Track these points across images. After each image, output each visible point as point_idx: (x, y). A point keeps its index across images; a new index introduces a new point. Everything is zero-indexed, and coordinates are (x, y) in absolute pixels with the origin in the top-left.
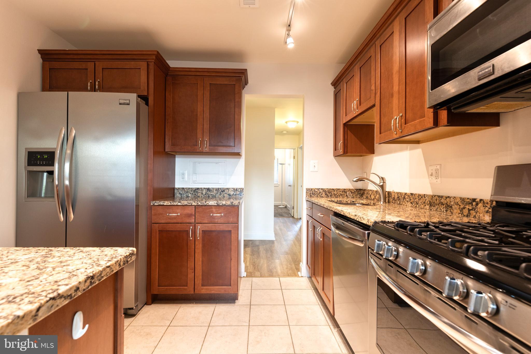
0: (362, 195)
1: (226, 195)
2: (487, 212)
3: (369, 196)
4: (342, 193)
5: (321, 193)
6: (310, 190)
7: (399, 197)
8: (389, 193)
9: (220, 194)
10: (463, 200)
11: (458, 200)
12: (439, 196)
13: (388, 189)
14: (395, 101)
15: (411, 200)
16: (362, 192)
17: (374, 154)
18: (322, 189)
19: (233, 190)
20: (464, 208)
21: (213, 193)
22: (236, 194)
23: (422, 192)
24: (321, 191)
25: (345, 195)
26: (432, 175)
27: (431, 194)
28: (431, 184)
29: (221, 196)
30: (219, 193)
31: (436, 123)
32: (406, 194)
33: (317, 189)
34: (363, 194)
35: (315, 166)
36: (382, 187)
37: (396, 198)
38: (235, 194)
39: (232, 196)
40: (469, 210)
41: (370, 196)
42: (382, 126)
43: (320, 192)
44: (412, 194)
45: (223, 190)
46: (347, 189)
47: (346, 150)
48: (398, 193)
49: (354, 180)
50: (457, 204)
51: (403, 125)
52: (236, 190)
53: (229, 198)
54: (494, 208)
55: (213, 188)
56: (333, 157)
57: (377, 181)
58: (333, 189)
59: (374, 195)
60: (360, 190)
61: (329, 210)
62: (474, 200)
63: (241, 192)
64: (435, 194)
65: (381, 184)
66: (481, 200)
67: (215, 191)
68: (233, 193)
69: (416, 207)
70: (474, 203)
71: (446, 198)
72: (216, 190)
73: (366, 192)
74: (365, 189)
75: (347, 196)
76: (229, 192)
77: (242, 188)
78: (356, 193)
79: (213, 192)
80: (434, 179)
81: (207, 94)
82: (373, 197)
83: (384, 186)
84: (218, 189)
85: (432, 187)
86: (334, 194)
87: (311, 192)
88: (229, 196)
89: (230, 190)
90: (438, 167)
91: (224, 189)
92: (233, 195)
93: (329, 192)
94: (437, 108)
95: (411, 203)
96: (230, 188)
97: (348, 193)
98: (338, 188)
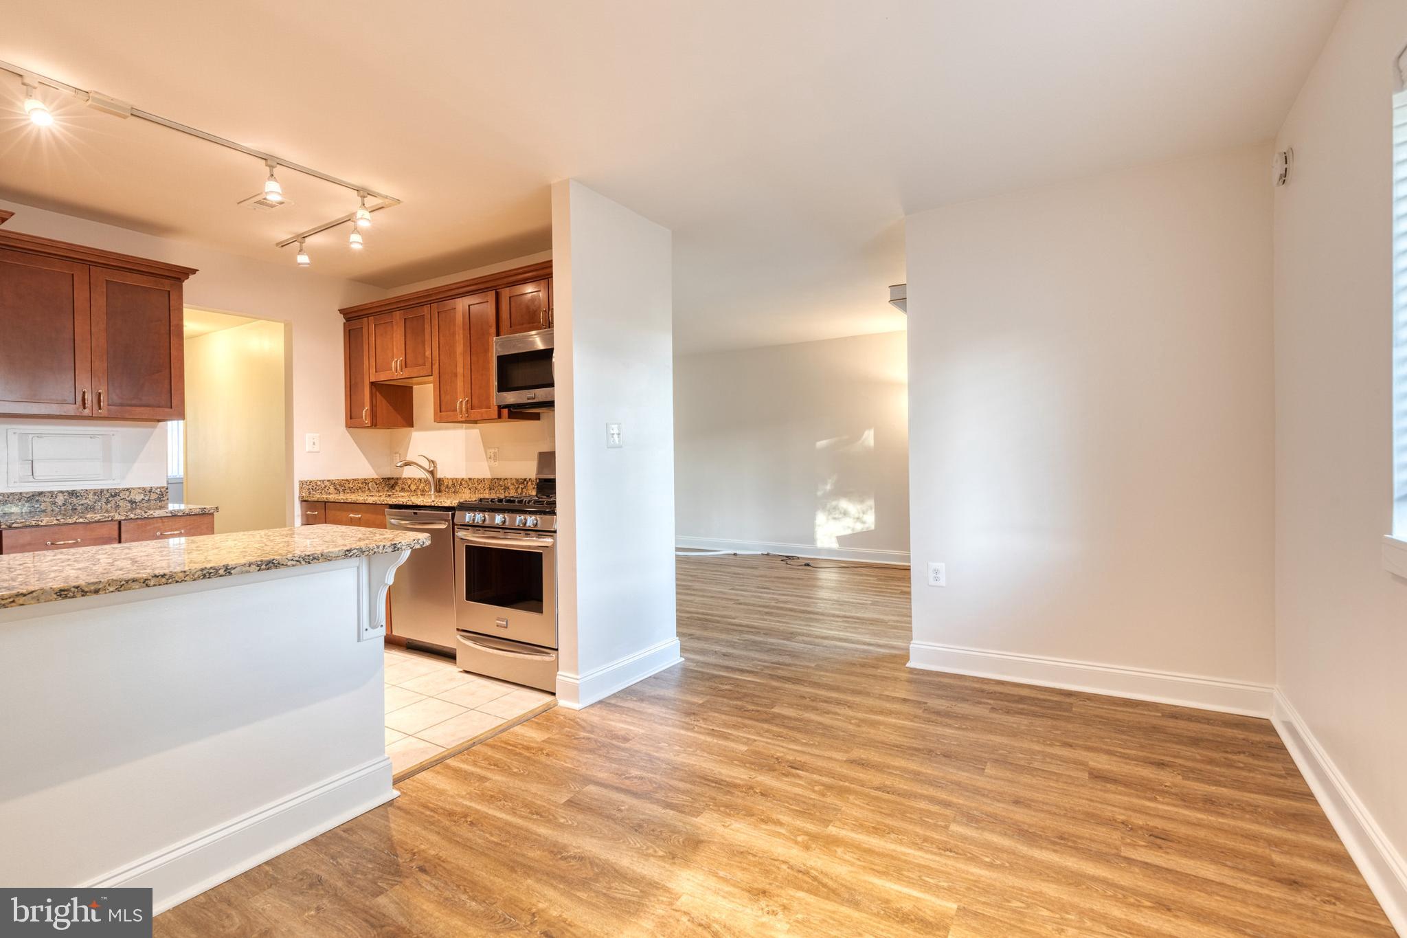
0: (393, 487)
1: (121, 503)
2: (534, 488)
3: (406, 487)
4: (362, 486)
5: (327, 488)
6: (308, 484)
7: (454, 484)
8: (440, 480)
9: (107, 502)
10: (517, 480)
11: (514, 481)
12: (498, 479)
13: (439, 475)
14: (460, 383)
15: (469, 485)
16: (392, 482)
17: (413, 427)
18: (328, 481)
19: (140, 491)
20: (518, 487)
21: (87, 501)
22: (149, 500)
23: (481, 477)
24: (327, 483)
25: (367, 488)
26: (490, 458)
27: (490, 477)
28: (490, 467)
29: (109, 506)
30: (104, 500)
31: (500, 416)
32: (463, 479)
33: (320, 481)
34: (396, 484)
35: (314, 444)
36: (432, 473)
37: (450, 485)
38: (146, 498)
39: (138, 504)
40: (522, 489)
41: (409, 487)
42: (443, 404)
43: (326, 486)
44: (470, 479)
45: (115, 494)
46: (369, 479)
47: (374, 421)
48: (452, 479)
49: (399, 465)
50: (513, 484)
51: (469, 410)
52: (150, 492)
53: (132, 507)
54: (537, 484)
55: (87, 490)
56: (345, 428)
57: (426, 465)
58: (347, 480)
59: (416, 484)
60: (389, 479)
61: (382, 504)
62: (525, 480)
63: (162, 495)
64: (494, 477)
65: (432, 469)
66: (530, 479)
67: (91, 496)
68: (143, 497)
69: (475, 493)
70: (525, 482)
71: (504, 480)
72: (95, 494)
73: (400, 482)
74: (398, 477)
75: (369, 489)
76: (132, 496)
77: (163, 487)
78: (383, 484)
79: (86, 498)
80: (492, 463)
81: (100, 302)
82: (413, 487)
83: (435, 472)
84: (102, 491)
85: (491, 471)
86: (349, 488)
87: (311, 487)
88: (132, 504)
89: (132, 491)
90: (496, 451)
91: (117, 491)
92: (140, 502)
93: (341, 485)
94: (500, 407)
95: (470, 489)
96: (132, 488)
97: (370, 485)
98: (354, 478)
